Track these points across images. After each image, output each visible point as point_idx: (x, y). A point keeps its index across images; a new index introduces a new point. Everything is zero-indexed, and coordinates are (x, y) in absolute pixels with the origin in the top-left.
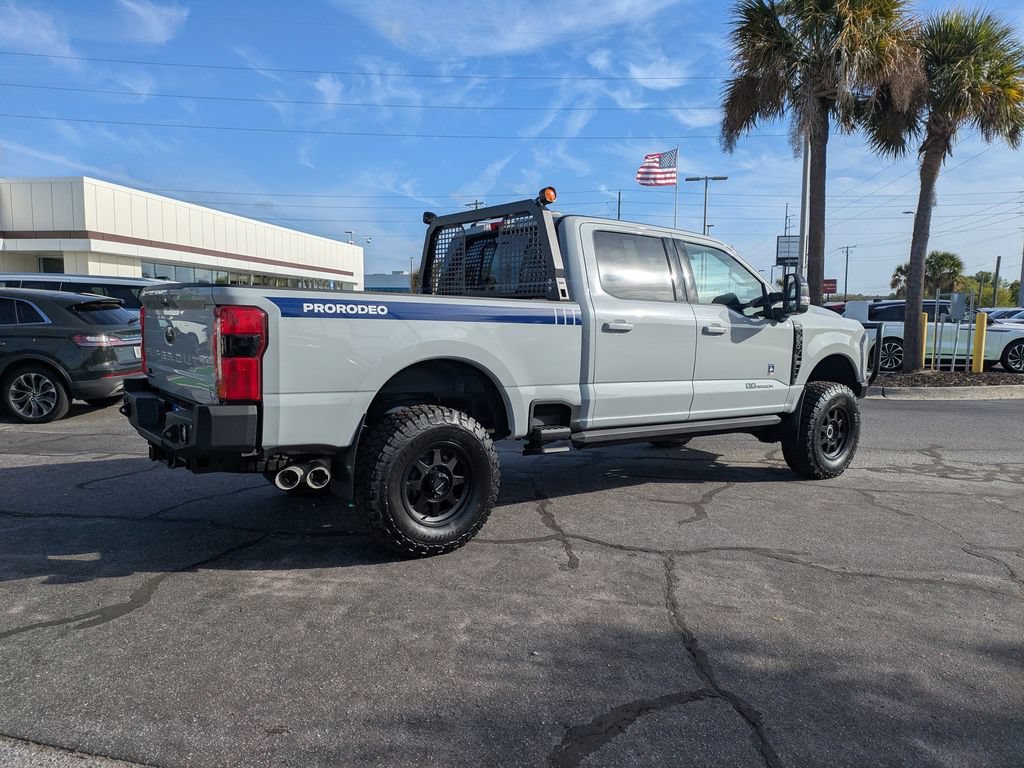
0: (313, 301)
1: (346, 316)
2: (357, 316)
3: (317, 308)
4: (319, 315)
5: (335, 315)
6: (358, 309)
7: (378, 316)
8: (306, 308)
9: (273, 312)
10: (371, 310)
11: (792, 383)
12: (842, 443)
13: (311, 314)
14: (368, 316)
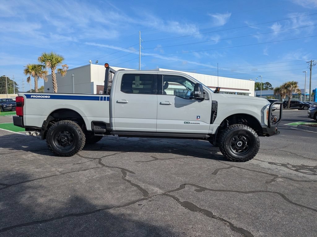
0: (33, 95)
1: (40, 98)
2: (43, 98)
3: (34, 96)
4: (34, 98)
5: (38, 98)
6: (43, 97)
7: (48, 98)
8: (32, 96)
9: (25, 97)
10: (46, 97)
11: (211, 123)
12: (247, 149)
13: (33, 98)
14: (45, 98)
